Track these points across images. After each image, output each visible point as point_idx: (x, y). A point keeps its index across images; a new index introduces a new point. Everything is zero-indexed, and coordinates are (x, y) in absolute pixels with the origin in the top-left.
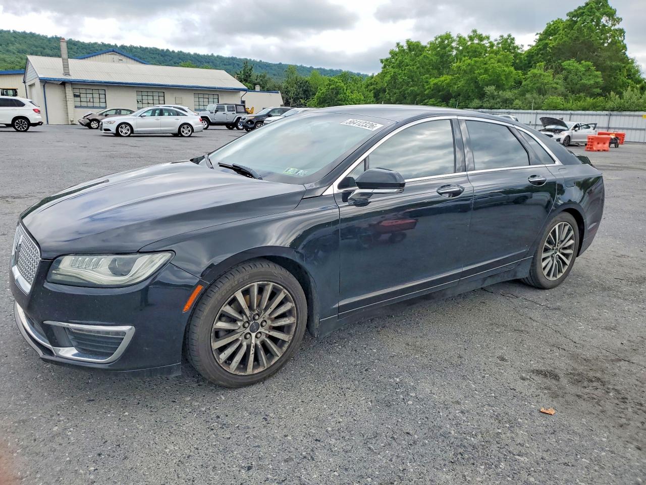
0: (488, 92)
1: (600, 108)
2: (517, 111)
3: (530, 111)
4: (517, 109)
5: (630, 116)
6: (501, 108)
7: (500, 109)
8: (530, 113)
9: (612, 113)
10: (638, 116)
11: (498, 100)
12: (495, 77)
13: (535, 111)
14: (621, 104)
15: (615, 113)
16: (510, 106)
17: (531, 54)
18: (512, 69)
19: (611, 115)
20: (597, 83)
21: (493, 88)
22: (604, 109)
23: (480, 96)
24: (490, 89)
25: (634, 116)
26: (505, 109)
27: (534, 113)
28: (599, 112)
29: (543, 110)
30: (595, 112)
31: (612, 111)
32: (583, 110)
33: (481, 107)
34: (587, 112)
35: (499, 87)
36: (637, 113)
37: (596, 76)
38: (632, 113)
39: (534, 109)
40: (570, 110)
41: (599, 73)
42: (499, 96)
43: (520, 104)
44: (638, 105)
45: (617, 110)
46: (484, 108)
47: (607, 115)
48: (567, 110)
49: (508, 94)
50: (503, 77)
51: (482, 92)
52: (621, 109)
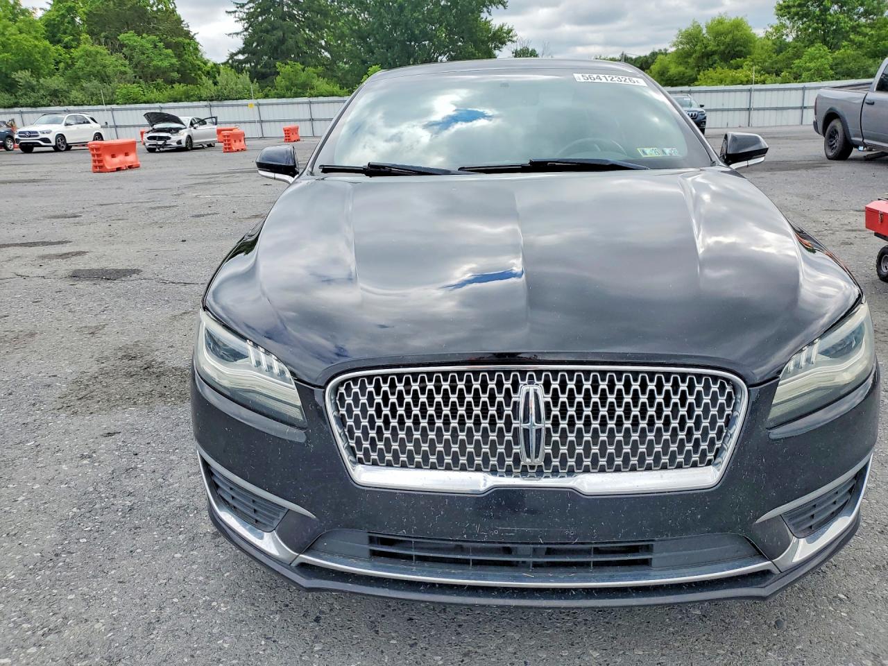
0: (20, 80)
1: (195, 98)
2: (80, 108)
3: (100, 107)
4: (79, 105)
5: (233, 106)
6: (52, 104)
7: (49, 106)
8: (103, 110)
9: (211, 103)
10: (242, 105)
11: (42, 92)
12: (25, 57)
13: (109, 107)
14: (218, 91)
15: (215, 103)
16: (66, 102)
17: (52, 22)
18: (47, 43)
19: (211, 106)
20: (172, 65)
21: (27, 73)
22: (200, 99)
23: (8, 88)
24: (22, 76)
25: (238, 105)
26: (59, 105)
27: (108, 110)
28: (195, 104)
29: (118, 104)
30: (190, 104)
31: (210, 101)
32: (175, 101)
33: (16, 105)
34: (181, 104)
35: (36, 72)
36: (240, 102)
37: (167, 56)
38: (235, 102)
39: (106, 104)
40: (157, 102)
41: (169, 51)
42: (42, 86)
43: (80, 97)
44: (237, 92)
45: (216, 100)
46: (22, 107)
47: (206, 106)
48: (153, 103)
49: (56, 82)
50: (38, 56)
51: (9, 81)
52: (220, 97)
